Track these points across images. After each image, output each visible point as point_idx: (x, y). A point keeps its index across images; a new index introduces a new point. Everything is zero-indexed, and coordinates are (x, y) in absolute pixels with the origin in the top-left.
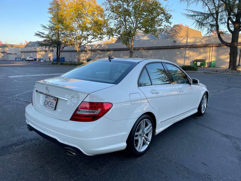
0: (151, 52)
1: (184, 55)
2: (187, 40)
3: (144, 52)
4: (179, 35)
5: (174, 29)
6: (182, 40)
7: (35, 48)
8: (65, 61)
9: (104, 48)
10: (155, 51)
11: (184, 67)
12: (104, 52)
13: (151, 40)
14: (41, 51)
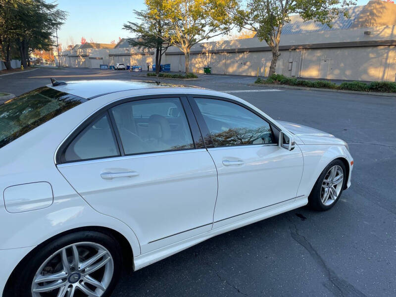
0: (318, 53)
1: (384, 60)
2: (392, 31)
3: (305, 54)
4: (379, 21)
5: (369, 9)
6: (383, 31)
7: (128, 49)
8: (171, 70)
9: (233, 47)
10: (327, 51)
11: (373, 86)
12: (234, 54)
13: (322, 30)
14: (136, 54)
